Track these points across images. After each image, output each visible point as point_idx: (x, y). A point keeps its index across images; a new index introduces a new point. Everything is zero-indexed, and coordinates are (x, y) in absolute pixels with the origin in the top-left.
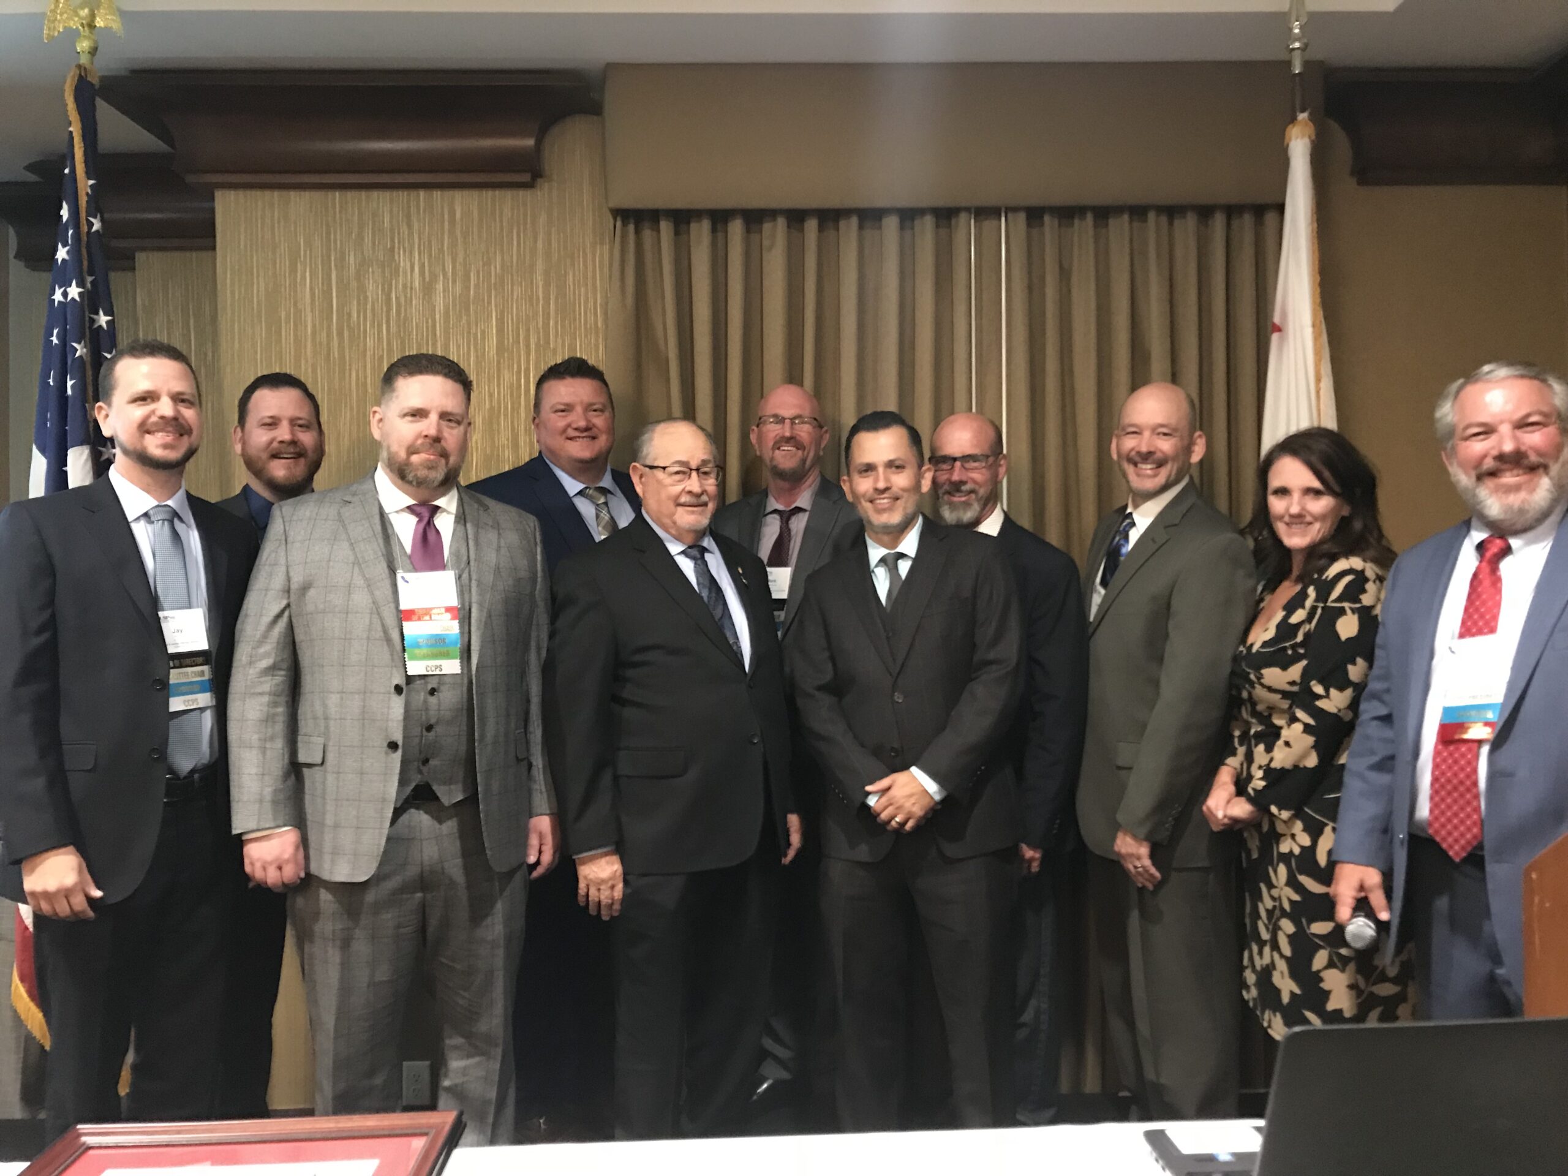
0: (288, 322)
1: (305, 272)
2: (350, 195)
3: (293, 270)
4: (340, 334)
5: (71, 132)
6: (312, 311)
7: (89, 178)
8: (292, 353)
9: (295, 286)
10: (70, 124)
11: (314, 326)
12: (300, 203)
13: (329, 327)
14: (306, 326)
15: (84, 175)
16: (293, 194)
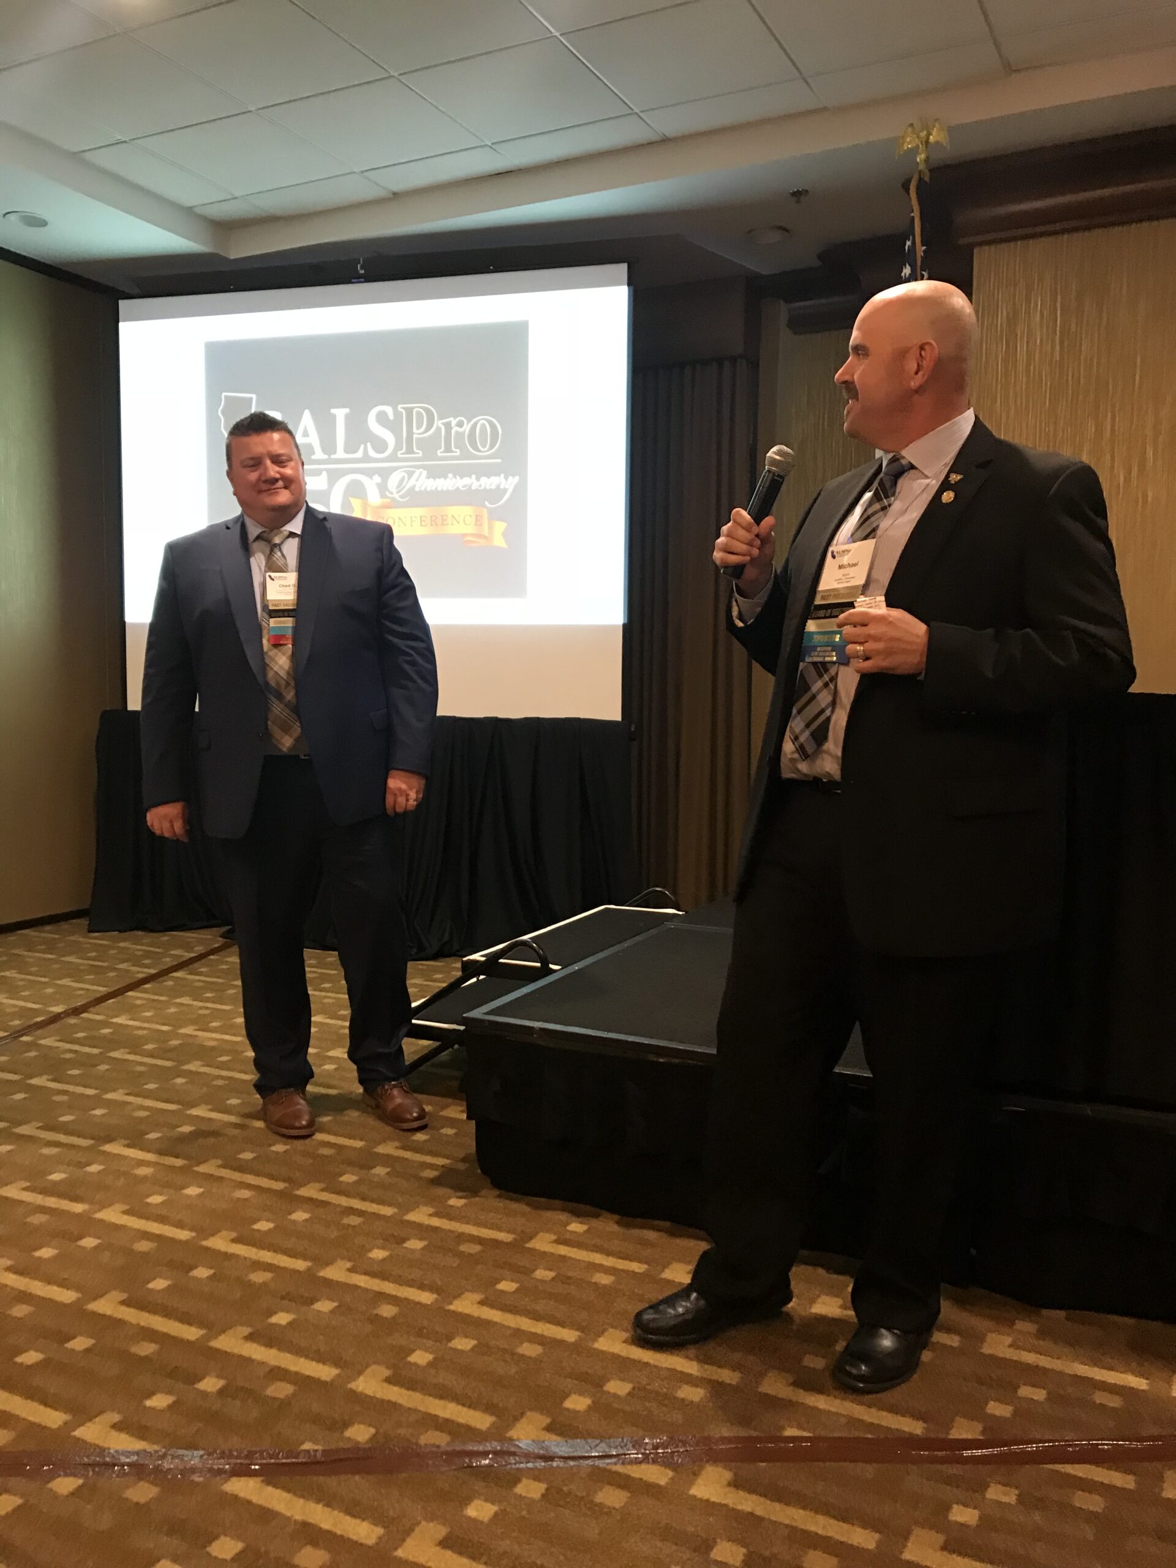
0: (1022, 338)
1: (1037, 299)
2: (1075, 235)
3: (1028, 300)
4: (1062, 343)
5: (913, 217)
6: (1041, 327)
7: (923, 245)
8: (1025, 361)
9: (1029, 313)
10: (913, 211)
11: (1041, 340)
12: (1038, 248)
13: (1053, 341)
14: (1036, 341)
15: (920, 244)
16: (1031, 242)
